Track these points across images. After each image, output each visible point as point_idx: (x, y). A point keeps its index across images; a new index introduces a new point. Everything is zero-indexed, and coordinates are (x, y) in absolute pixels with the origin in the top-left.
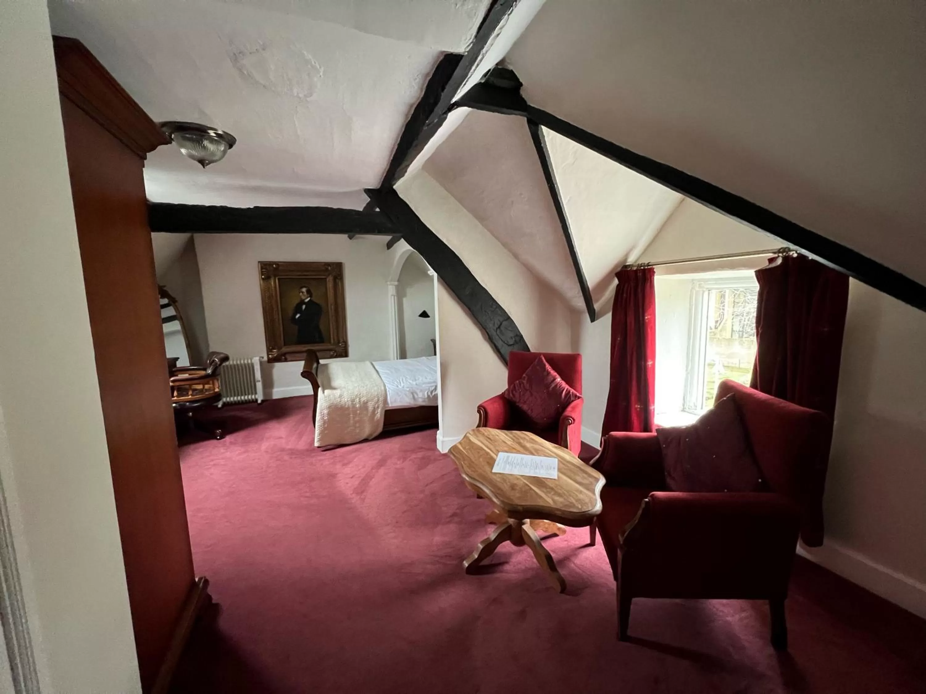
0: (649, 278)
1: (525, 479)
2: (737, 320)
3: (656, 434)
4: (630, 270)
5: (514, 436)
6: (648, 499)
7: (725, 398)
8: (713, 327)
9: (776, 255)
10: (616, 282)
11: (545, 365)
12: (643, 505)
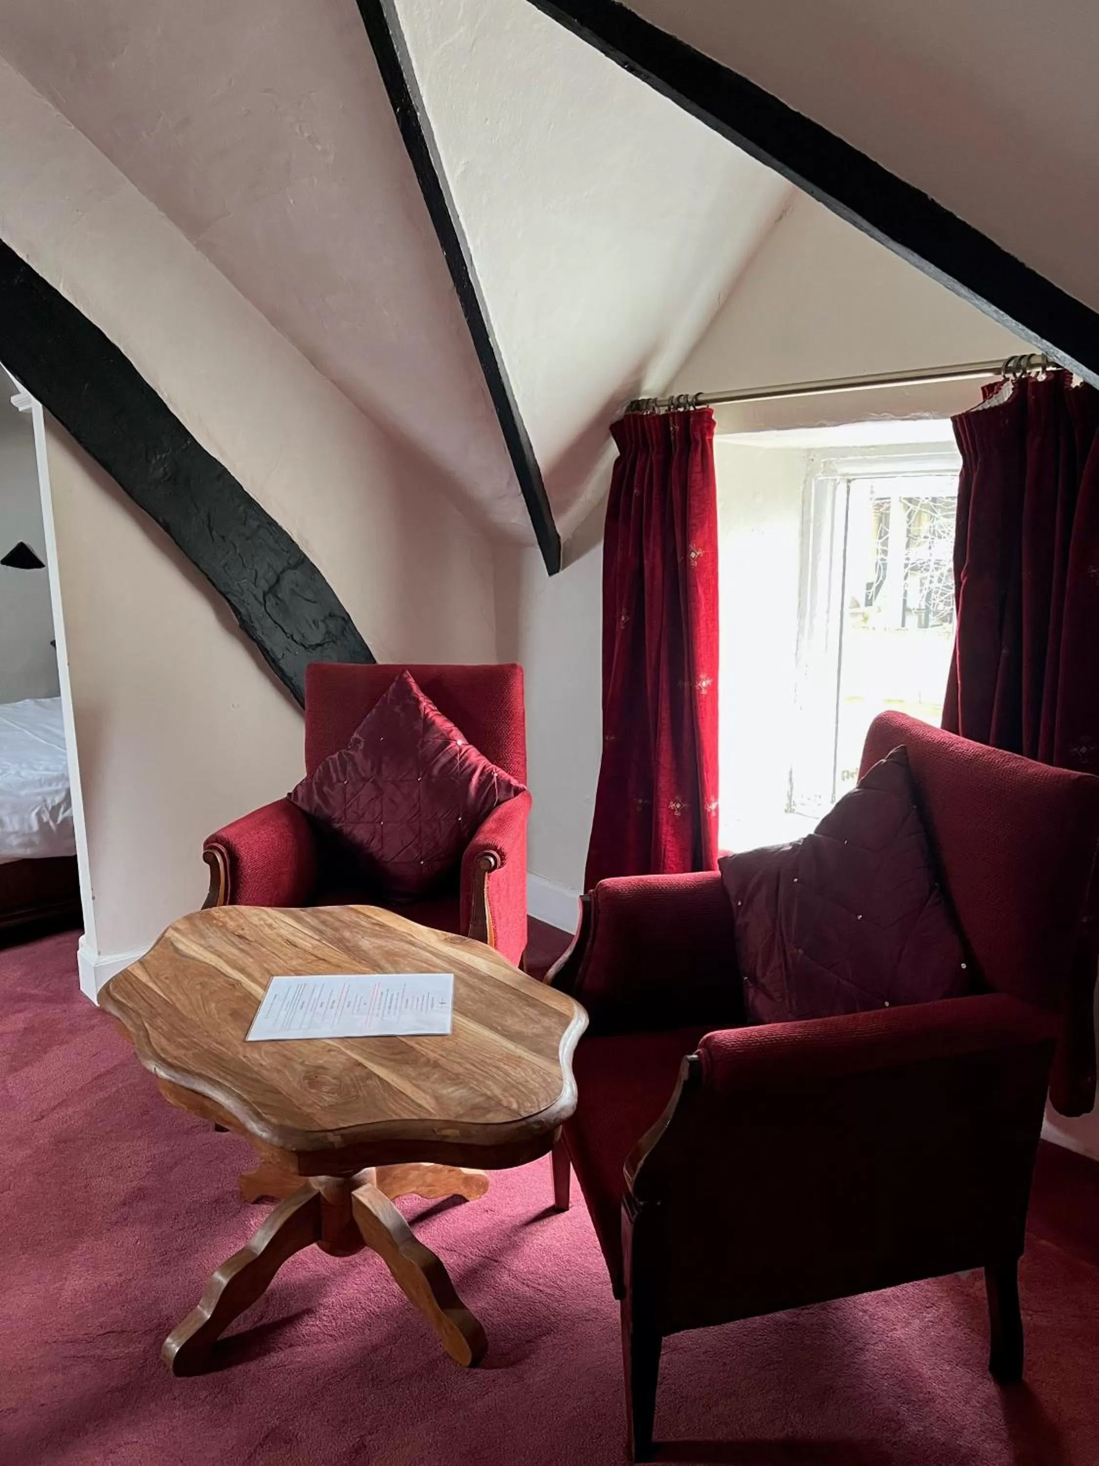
0: (699, 437)
1: (352, 1048)
2: (914, 580)
3: (718, 873)
4: (651, 414)
5: (324, 922)
6: (698, 1054)
7: (884, 761)
8: (862, 601)
9: (1000, 378)
10: (613, 451)
11: (418, 702)
12: (684, 1073)
